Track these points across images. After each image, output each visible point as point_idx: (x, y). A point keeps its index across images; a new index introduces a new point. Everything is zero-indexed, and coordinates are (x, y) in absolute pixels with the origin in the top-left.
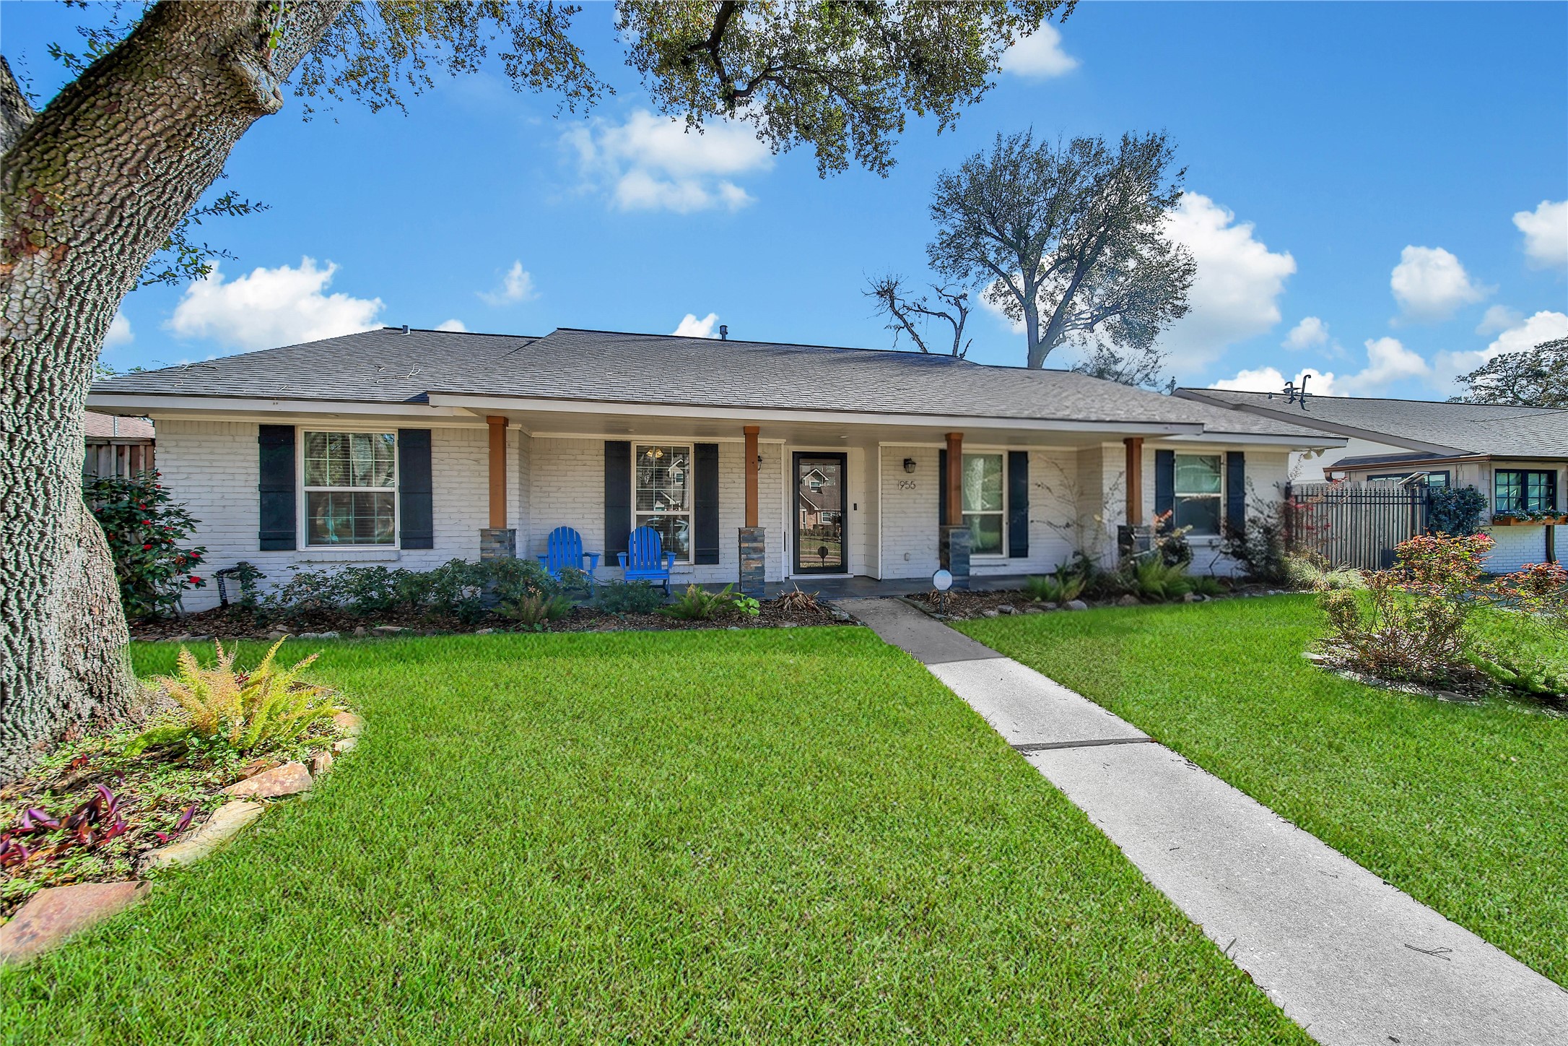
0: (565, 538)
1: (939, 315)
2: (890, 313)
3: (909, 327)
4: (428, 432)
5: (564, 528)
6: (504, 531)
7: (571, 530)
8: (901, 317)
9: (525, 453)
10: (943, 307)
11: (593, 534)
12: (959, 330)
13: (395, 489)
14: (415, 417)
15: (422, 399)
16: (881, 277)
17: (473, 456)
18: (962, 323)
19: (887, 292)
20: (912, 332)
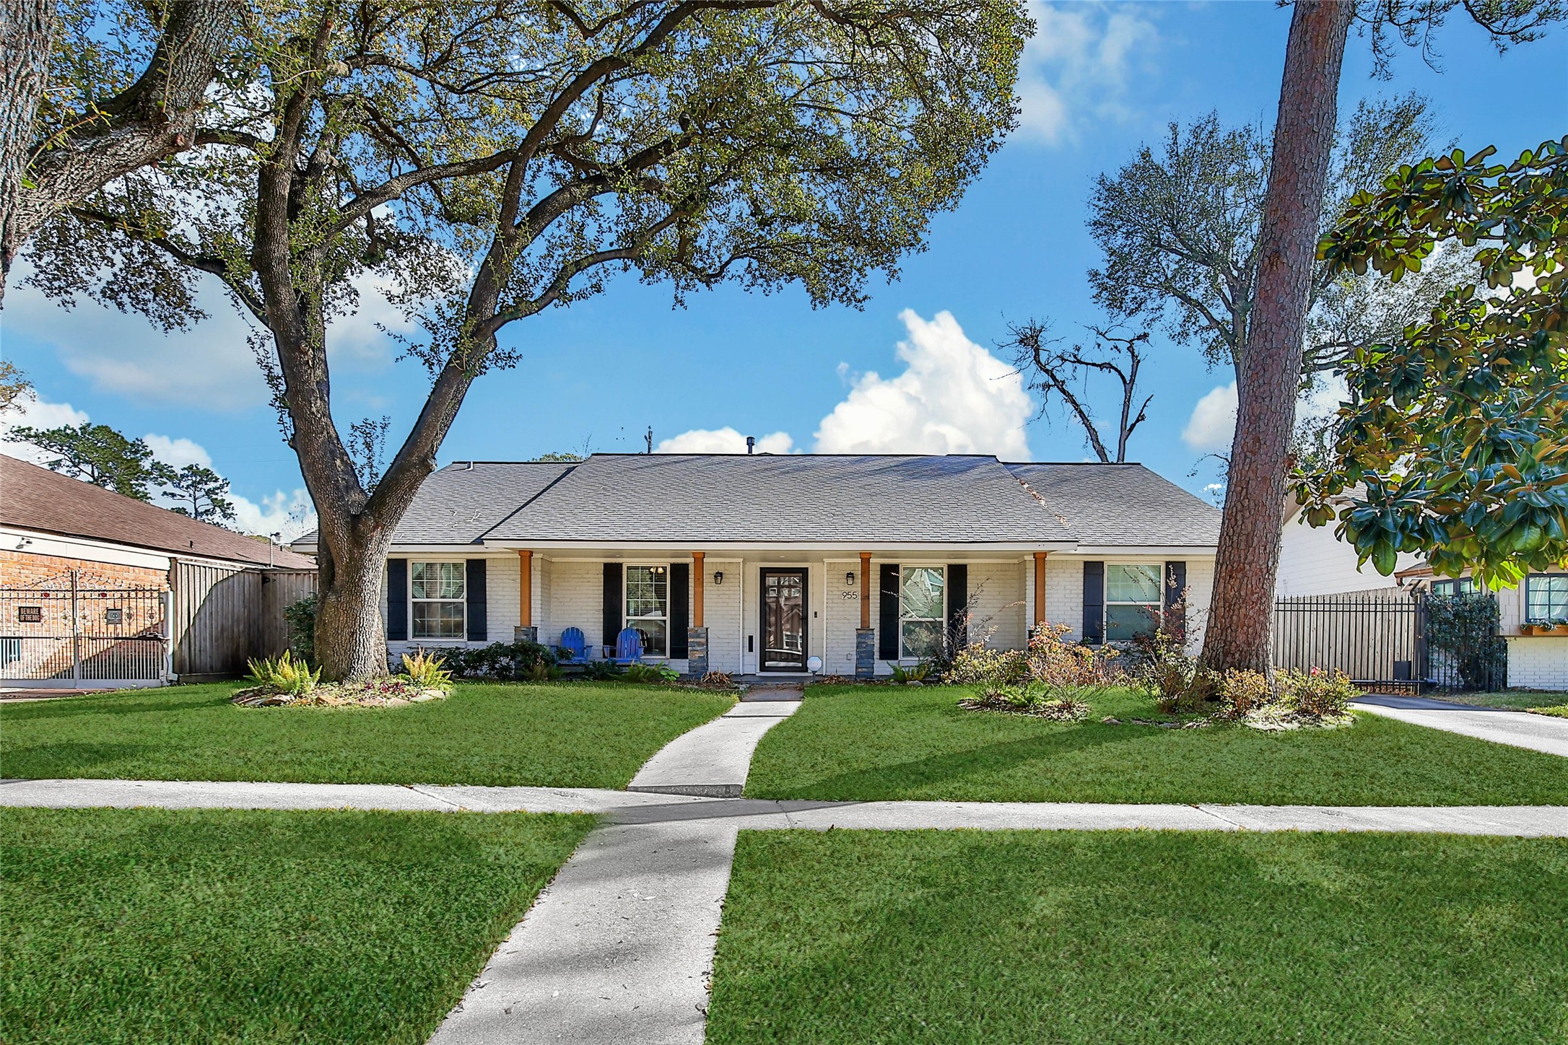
0: (574, 635)
1: (1101, 366)
2: (1034, 367)
3: (1060, 386)
4: (484, 561)
5: (573, 628)
6: (529, 627)
7: (578, 630)
8: (1050, 373)
9: (546, 574)
10: (1106, 355)
11: (594, 632)
12: (1129, 384)
13: (464, 600)
14: (476, 552)
15: (479, 541)
16: (1023, 323)
17: (512, 577)
18: (1134, 374)
19: (1030, 340)
20: (1064, 391)
